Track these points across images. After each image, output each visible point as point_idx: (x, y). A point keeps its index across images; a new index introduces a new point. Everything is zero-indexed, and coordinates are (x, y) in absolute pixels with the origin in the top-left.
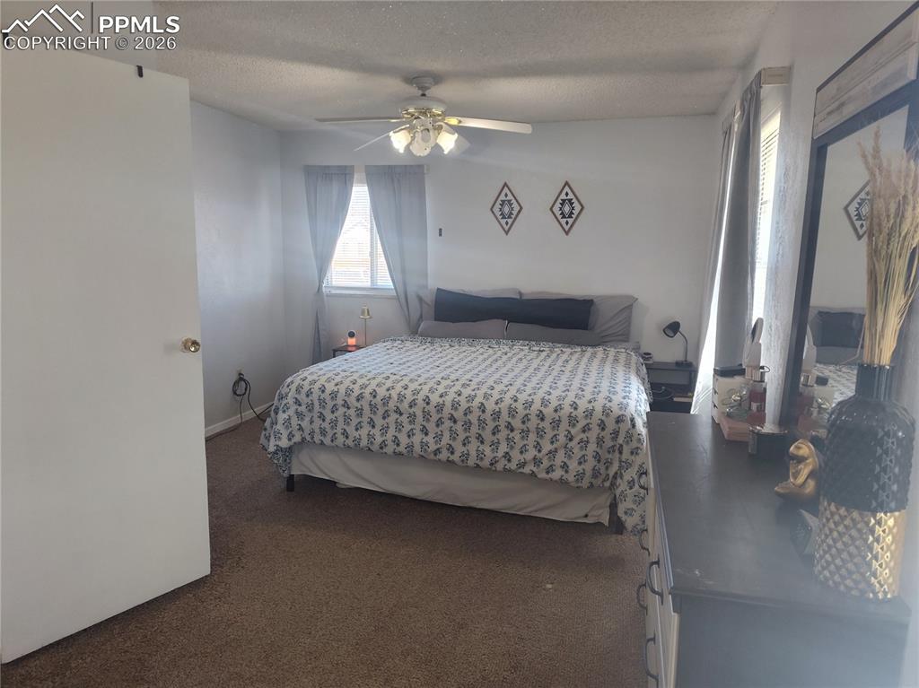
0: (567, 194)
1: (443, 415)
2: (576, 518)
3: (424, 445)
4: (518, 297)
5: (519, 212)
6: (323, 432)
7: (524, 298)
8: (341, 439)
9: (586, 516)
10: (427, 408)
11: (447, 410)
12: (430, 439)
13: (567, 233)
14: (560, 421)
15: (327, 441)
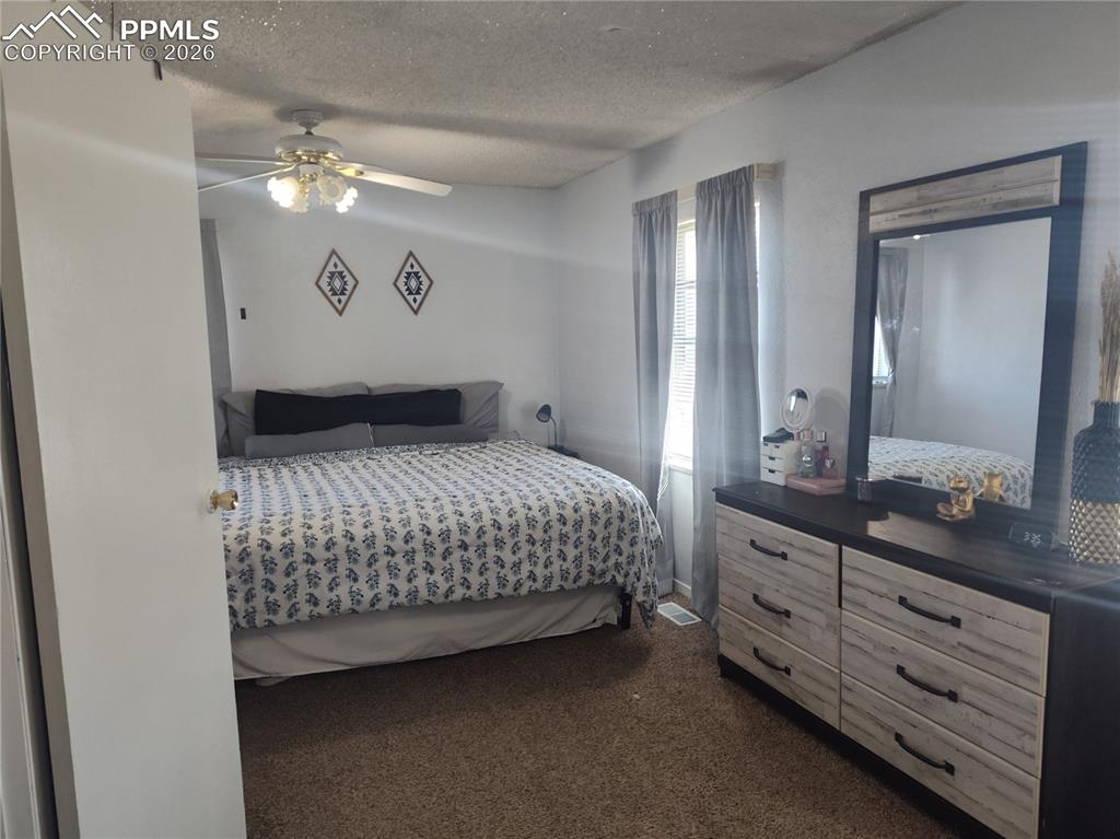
0: (412, 266)
1: (451, 544)
2: (586, 626)
3: (432, 587)
4: (367, 393)
5: (355, 286)
6: (272, 607)
7: (374, 394)
8: (305, 610)
9: (594, 621)
10: (429, 539)
11: (455, 537)
12: (437, 577)
13: (416, 312)
14: (518, 525)
15: (281, 618)
